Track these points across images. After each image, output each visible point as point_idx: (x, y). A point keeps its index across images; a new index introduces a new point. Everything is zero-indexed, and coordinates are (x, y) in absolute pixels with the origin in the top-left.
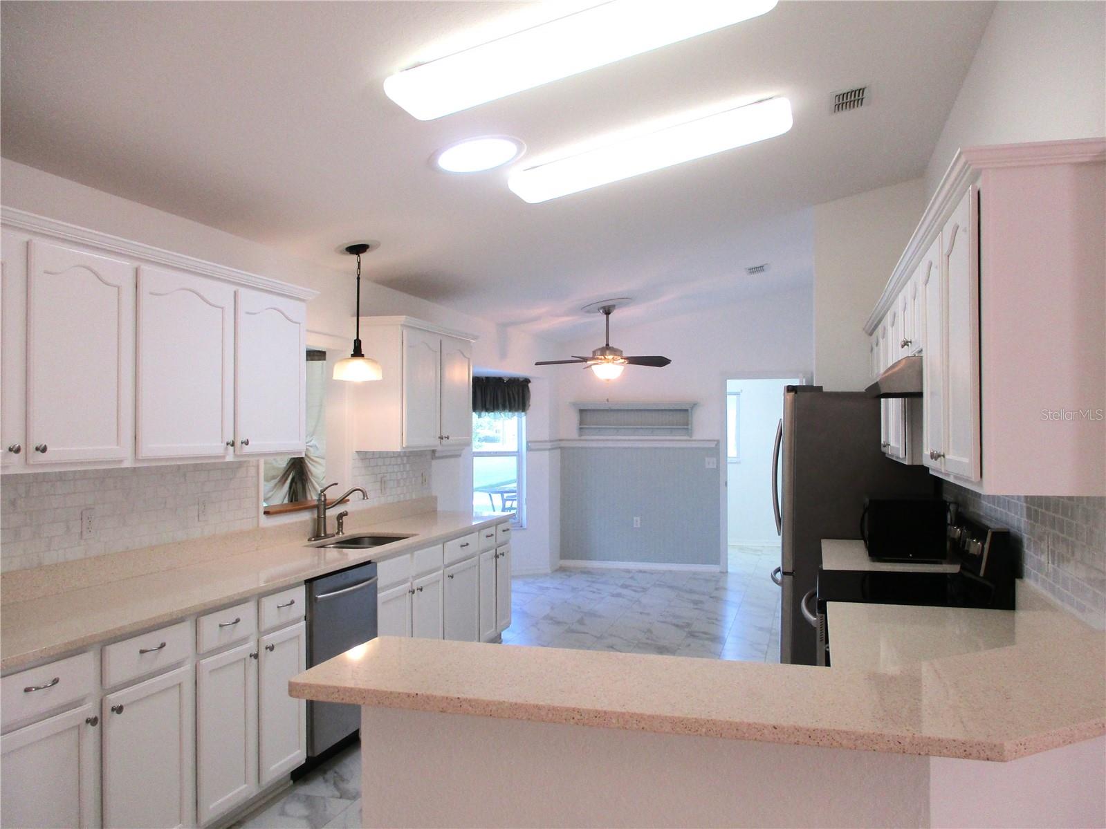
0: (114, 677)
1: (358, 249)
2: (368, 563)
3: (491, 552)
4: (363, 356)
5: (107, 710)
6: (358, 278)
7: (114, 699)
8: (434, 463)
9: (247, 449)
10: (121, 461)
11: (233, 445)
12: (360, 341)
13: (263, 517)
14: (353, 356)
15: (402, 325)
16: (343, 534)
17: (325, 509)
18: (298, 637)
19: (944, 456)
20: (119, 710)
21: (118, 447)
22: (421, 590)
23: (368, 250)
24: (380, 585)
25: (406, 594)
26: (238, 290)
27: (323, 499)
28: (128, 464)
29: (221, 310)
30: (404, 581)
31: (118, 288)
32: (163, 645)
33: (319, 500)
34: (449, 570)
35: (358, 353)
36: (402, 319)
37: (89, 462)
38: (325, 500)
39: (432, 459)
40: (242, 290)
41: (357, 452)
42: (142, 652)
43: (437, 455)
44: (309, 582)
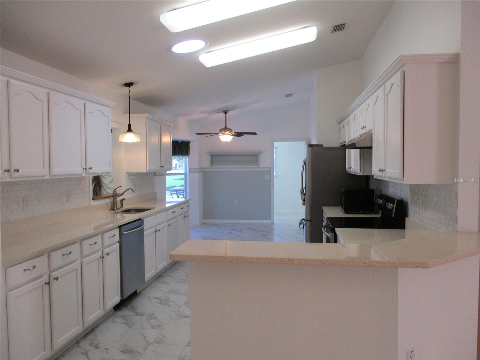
0: (54, 266)
1: (129, 85)
2: (140, 219)
3: (183, 215)
4: (132, 131)
5: (52, 279)
6: (129, 97)
7: (55, 274)
8: (155, 177)
9: (91, 171)
10: (44, 176)
11: (86, 169)
12: (131, 125)
13: (92, 200)
14: (127, 131)
15: (146, 118)
16: (123, 208)
17: (116, 197)
18: (116, 250)
19: (385, 171)
20: (57, 279)
21: (44, 170)
22: (159, 231)
23: (133, 85)
24: (145, 228)
25: (153, 233)
26: (86, 102)
27: (115, 193)
28: (47, 177)
29: (79, 111)
30: (153, 227)
31: (42, 101)
32: (70, 253)
33: (114, 193)
34: (169, 222)
35: (130, 130)
36: (146, 115)
37: (38, 176)
38: (116, 193)
39: (155, 176)
40: (87, 103)
41: (127, 173)
42: (63, 255)
43: (156, 174)
44: (120, 227)
